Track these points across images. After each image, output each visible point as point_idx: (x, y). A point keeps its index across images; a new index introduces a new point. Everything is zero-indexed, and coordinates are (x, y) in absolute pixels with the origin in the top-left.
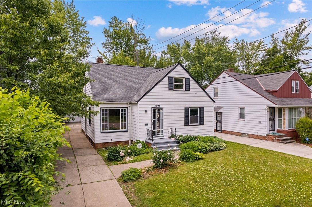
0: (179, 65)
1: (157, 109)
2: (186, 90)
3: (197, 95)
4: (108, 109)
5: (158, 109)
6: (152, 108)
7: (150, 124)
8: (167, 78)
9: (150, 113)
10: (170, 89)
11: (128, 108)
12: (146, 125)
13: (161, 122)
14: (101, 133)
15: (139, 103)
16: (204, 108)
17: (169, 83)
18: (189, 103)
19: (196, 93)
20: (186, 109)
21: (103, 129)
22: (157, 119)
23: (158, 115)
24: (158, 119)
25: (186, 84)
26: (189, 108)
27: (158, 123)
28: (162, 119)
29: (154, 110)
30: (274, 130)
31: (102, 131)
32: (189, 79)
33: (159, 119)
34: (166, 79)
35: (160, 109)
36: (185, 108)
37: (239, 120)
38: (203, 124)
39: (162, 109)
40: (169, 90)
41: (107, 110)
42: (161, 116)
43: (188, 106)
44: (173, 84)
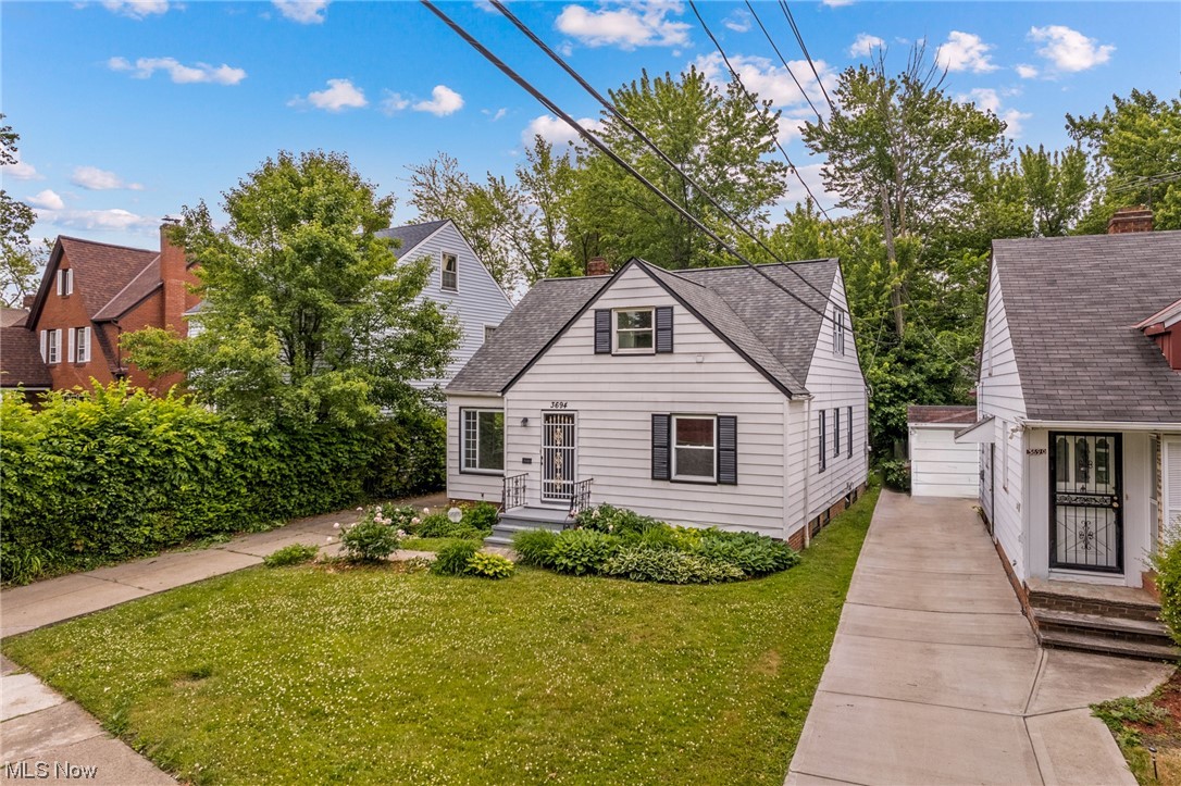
0: (634, 266)
1: (557, 415)
2: (657, 352)
3: (703, 368)
4: (478, 411)
5: (561, 416)
6: (543, 413)
7: (536, 459)
8: (590, 314)
9: (538, 425)
10: (602, 347)
12: (527, 461)
13: (569, 458)
14: (461, 473)
15: (508, 395)
16: (735, 418)
17: (596, 332)
18: (669, 397)
19: (700, 359)
20: (660, 422)
21: (468, 465)
22: (554, 447)
23: (559, 436)
24: (558, 447)
25: (658, 330)
26: (669, 417)
27: (559, 461)
28: (570, 448)
29: (547, 417)
30: (1119, 568)
31: (464, 469)
32: (672, 308)
33: (562, 447)
34: (588, 320)
35: (565, 416)
36: (653, 415)
37: (1004, 487)
38: (735, 483)
39: (571, 417)
40: (596, 353)
41: (475, 413)
42: (569, 437)
43: (665, 409)
44: (610, 331)
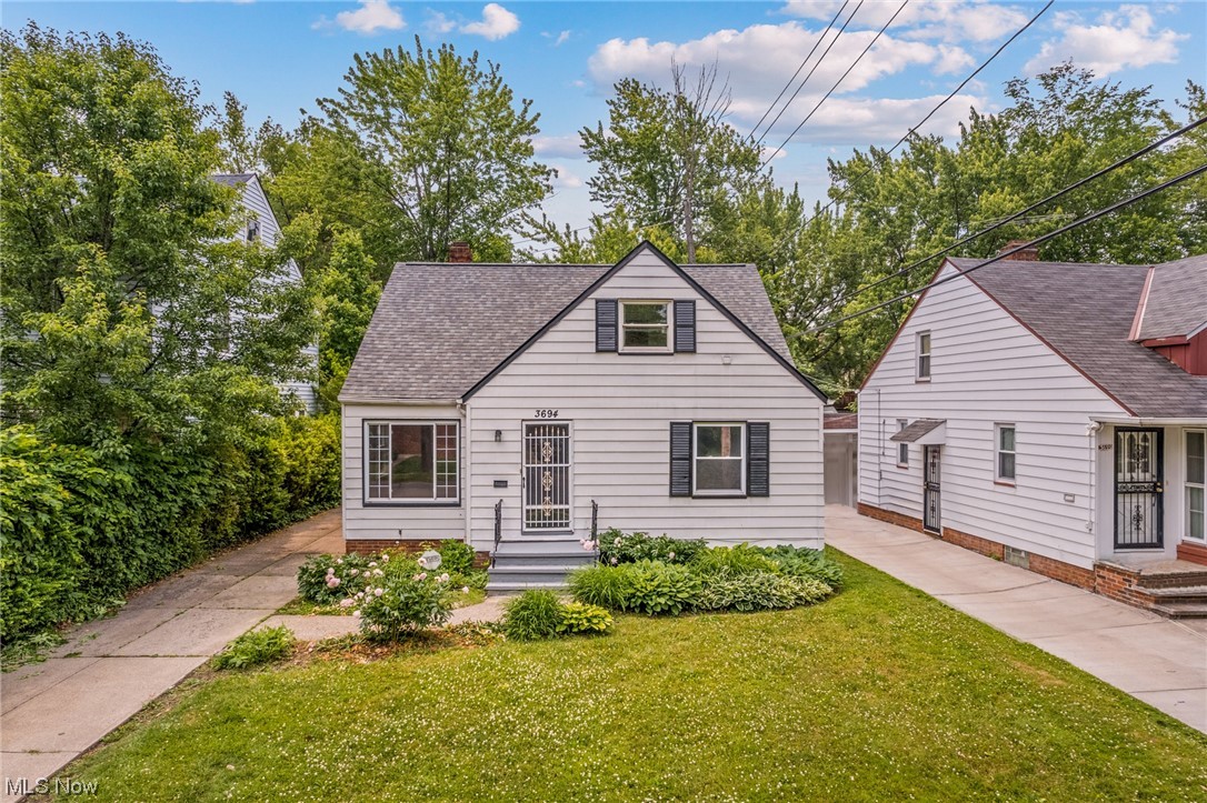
0: (646, 251)
1: (544, 427)
2: (676, 351)
3: (730, 371)
4: (391, 424)
5: (550, 426)
6: (524, 423)
7: (516, 481)
8: (589, 304)
9: (515, 440)
10: (604, 346)
11: (459, 420)
12: (501, 484)
13: (561, 477)
14: (366, 505)
15: (471, 402)
16: (768, 424)
17: (597, 326)
18: (691, 403)
19: (727, 360)
20: (679, 430)
21: (373, 493)
22: (542, 465)
23: (548, 451)
24: (547, 465)
25: (676, 326)
26: (691, 425)
27: (547, 481)
28: (564, 465)
29: (530, 429)
30: (1159, 544)
31: (368, 500)
32: (694, 302)
33: (553, 465)
34: (586, 311)
35: (556, 427)
36: (672, 424)
37: (995, 483)
38: (767, 495)
39: (565, 428)
40: (598, 351)
41: (387, 426)
42: (561, 453)
43: (686, 416)
44: (616, 326)
